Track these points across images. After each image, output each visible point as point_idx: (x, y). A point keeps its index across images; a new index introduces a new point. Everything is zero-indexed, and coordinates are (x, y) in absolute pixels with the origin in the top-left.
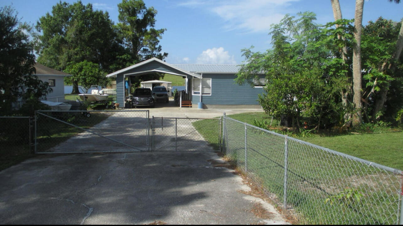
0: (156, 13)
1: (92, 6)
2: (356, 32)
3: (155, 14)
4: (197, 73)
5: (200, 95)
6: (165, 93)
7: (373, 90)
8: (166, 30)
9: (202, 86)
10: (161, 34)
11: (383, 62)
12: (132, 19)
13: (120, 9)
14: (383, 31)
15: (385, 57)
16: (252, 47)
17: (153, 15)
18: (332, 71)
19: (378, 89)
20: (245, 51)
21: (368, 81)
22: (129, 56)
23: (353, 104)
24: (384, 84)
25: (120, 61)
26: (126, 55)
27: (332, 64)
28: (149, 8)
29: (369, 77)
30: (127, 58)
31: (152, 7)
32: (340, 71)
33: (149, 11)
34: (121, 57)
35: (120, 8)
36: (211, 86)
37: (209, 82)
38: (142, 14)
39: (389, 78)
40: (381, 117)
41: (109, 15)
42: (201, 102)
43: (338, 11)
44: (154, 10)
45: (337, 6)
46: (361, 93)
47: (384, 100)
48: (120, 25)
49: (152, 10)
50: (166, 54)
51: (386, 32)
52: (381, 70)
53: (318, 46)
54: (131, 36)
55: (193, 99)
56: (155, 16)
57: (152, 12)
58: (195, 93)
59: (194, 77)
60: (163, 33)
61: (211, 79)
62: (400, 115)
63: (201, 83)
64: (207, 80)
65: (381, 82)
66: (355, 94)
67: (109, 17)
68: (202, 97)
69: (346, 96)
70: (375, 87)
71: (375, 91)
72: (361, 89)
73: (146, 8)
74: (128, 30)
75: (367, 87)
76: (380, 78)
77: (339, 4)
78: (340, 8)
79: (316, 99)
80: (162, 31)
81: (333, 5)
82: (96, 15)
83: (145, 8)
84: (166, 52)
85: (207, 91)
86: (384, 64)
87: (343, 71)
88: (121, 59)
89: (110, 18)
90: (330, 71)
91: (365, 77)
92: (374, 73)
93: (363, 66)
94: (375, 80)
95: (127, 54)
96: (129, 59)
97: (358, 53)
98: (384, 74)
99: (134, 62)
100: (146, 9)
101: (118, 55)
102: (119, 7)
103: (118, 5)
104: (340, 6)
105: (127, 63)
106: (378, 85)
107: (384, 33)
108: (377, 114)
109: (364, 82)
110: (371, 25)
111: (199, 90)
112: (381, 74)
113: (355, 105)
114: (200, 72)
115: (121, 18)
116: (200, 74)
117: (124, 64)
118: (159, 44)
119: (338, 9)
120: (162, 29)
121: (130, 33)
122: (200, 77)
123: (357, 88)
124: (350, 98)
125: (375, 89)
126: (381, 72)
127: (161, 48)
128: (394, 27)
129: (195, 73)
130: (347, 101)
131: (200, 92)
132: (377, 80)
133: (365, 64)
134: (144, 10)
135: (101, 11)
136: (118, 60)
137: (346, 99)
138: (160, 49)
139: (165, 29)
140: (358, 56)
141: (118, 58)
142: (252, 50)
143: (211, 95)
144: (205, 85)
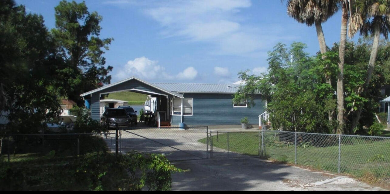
0: (101, 19)
1: (24, 9)
2: (340, 63)
3: (99, 21)
4: (178, 93)
5: (181, 115)
6: (134, 113)
7: (352, 110)
8: (113, 40)
9: (183, 105)
10: (108, 45)
11: (358, 87)
12: (73, 26)
13: (57, 13)
14: (347, 54)
15: (360, 83)
16: (248, 70)
17: (97, 22)
18: (322, 94)
19: (356, 109)
20: (241, 74)
21: (349, 102)
22: (71, 70)
23: (337, 121)
24: (360, 104)
25: (61, 75)
26: (67, 69)
27: (323, 88)
28: (92, 12)
29: (349, 99)
30: (69, 72)
31: (96, 12)
32: (328, 94)
33: (92, 16)
34: (61, 71)
35: (58, 11)
36: (192, 106)
37: (191, 101)
38: (84, 20)
39: (364, 100)
40: (357, 131)
41: (43, 20)
42: (183, 122)
43: (323, 43)
44: (99, 16)
45: (322, 39)
46: (343, 111)
47: (359, 117)
48: (54, 32)
49: (96, 15)
50: (110, 68)
51: (349, 55)
52: (357, 93)
53: (311, 73)
54: (71, 45)
55: (173, 119)
56: (99, 23)
57: (96, 18)
58: (175, 113)
59: (175, 97)
60: (110, 44)
61: (192, 99)
62: (371, 129)
63: (182, 103)
64: (188, 101)
65: (359, 103)
66: (339, 113)
67: (43, 21)
68: (183, 117)
69: (332, 115)
70: (354, 107)
71: (354, 110)
72: (343, 109)
73: (89, 13)
74: (67, 38)
75: (347, 107)
76: (357, 100)
77: (324, 37)
78: (324, 41)
79: (315, 117)
80: (108, 41)
81: (319, 37)
82: (30, 19)
83: (86, 12)
84: (111, 66)
85: (188, 111)
86: (360, 88)
87: (330, 94)
88: (62, 73)
89: (44, 24)
90: (321, 94)
91: (346, 99)
92: (353, 95)
93: (345, 90)
94: (353, 101)
95: (69, 68)
96: (71, 73)
97: (341, 79)
98: (360, 96)
99: (77, 77)
100: (89, 15)
101: (58, 68)
102: (56, 10)
103: (55, 8)
104: (324, 39)
105: (69, 78)
106: (356, 105)
107: (348, 55)
108: (354, 130)
109: (345, 103)
110: (335, 46)
111: (180, 110)
112: (358, 96)
113: (339, 122)
114: (181, 91)
115: (58, 24)
116: (182, 94)
117: (66, 80)
118: (102, 55)
119: (323, 41)
120: (109, 38)
121: (71, 42)
122: (182, 97)
123: (341, 109)
124: (335, 116)
125: (354, 109)
126: (357, 95)
127: (105, 60)
128: (356, 50)
129: (176, 93)
130: (333, 119)
131: (181, 112)
132: (355, 102)
133: (346, 89)
134: (86, 15)
135: (35, 15)
136: (59, 74)
137: (332, 117)
138: (103, 62)
139: (111, 38)
140: (341, 82)
141: (58, 73)
142: (247, 73)
143: (192, 115)
144: (186, 105)
